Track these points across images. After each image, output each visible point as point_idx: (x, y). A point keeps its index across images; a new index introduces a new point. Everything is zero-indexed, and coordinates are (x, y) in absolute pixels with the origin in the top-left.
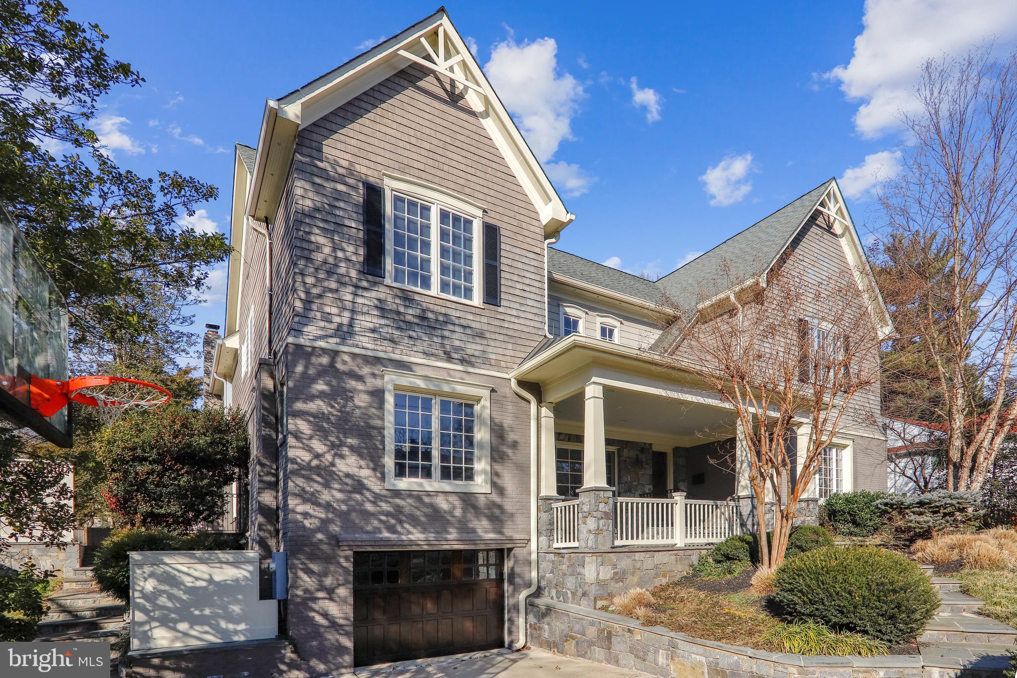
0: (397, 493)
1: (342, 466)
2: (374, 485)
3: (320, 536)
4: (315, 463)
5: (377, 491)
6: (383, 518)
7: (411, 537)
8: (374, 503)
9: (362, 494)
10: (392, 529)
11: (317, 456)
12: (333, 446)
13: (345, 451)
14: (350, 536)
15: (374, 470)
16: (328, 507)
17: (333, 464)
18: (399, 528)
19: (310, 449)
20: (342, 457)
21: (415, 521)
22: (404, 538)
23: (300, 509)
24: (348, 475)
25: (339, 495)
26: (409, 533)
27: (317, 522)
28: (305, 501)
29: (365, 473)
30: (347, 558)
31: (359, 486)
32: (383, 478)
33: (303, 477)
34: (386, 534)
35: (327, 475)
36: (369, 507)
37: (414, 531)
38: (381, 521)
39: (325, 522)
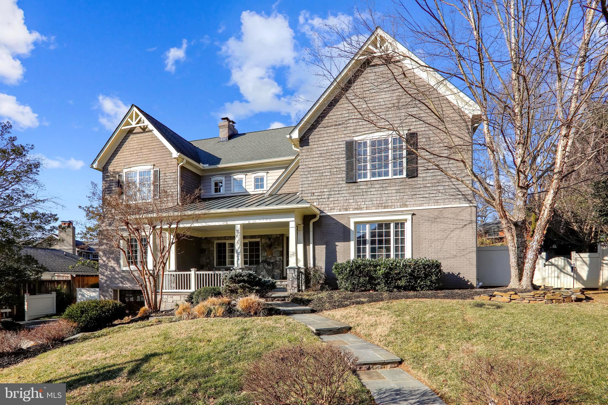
0: (123, 271)
1: (110, 264)
2: (117, 269)
3: (105, 285)
4: (104, 264)
5: (119, 271)
6: (120, 279)
7: (126, 286)
8: (118, 274)
9: (115, 272)
10: (122, 283)
11: (104, 262)
12: (108, 258)
13: (110, 259)
14: (111, 285)
15: (118, 264)
16: (107, 276)
17: (108, 263)
18: (124, 283)
19: (103, 260)
20: (110, 261)
21: (128, 280)
22: (124, 286)
23: (101, 277)
24: (111, 267)
25: (109, 273)
26: (127, 284)
27: (104, 281)
28: (102, 275)
29: (115, 265)
30: (111, 292)
31: (114, 270)
32: (120, 267)
33: (102, 268)
34: (121, 285)
35: (106, 266)
36: (116, 276)
37: (128, 283)
38: (119, 280)
39: (106, 281)
